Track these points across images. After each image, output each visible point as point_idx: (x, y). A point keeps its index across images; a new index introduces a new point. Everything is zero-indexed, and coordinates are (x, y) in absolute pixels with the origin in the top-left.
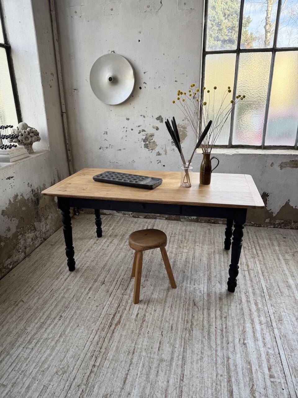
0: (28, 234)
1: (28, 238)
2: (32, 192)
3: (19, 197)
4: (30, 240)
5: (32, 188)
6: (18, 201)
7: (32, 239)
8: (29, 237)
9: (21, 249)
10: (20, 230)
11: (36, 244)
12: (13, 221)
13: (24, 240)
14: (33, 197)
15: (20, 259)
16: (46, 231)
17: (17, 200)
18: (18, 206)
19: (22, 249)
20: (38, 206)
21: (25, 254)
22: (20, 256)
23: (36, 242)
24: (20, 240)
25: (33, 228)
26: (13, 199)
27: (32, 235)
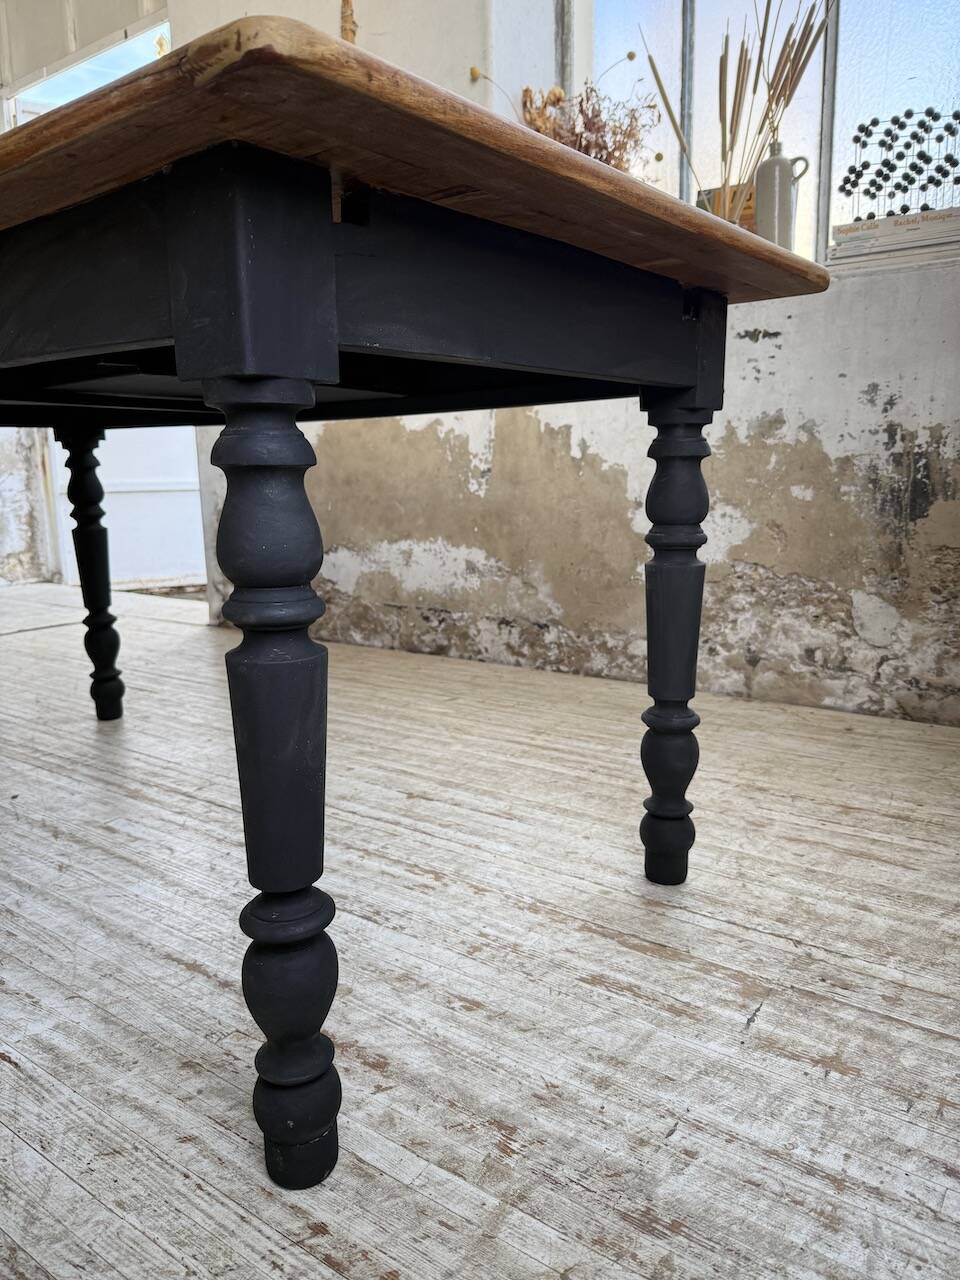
0: (797, 616)
1: (785, 631)
2: (884, 437)
3: (788, 433)
4: (796, 650)
5: (893, 416)
6: (776, 444)
7: (810, 653)
8: (792, 635)
9: (727, 646)
10: (748, 571)
11: (831, 694)
12: (724, 516)
13: (761, 625)
14: (881, 464)
15: (716, 687)
16: (932, 678)
17: (770, 441)
18: (770, 467)
19: (734, 652)
20: (911, 526)
21: (748, 684)
22: (718, 672)
23: (829, 681)
24: (737, 611)
25: (842, 615)
26: (748, 429)
27: (818, 636)
